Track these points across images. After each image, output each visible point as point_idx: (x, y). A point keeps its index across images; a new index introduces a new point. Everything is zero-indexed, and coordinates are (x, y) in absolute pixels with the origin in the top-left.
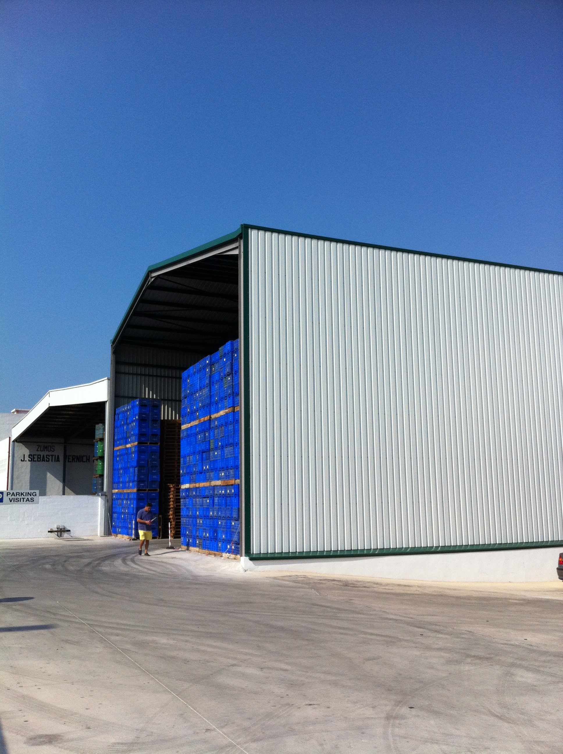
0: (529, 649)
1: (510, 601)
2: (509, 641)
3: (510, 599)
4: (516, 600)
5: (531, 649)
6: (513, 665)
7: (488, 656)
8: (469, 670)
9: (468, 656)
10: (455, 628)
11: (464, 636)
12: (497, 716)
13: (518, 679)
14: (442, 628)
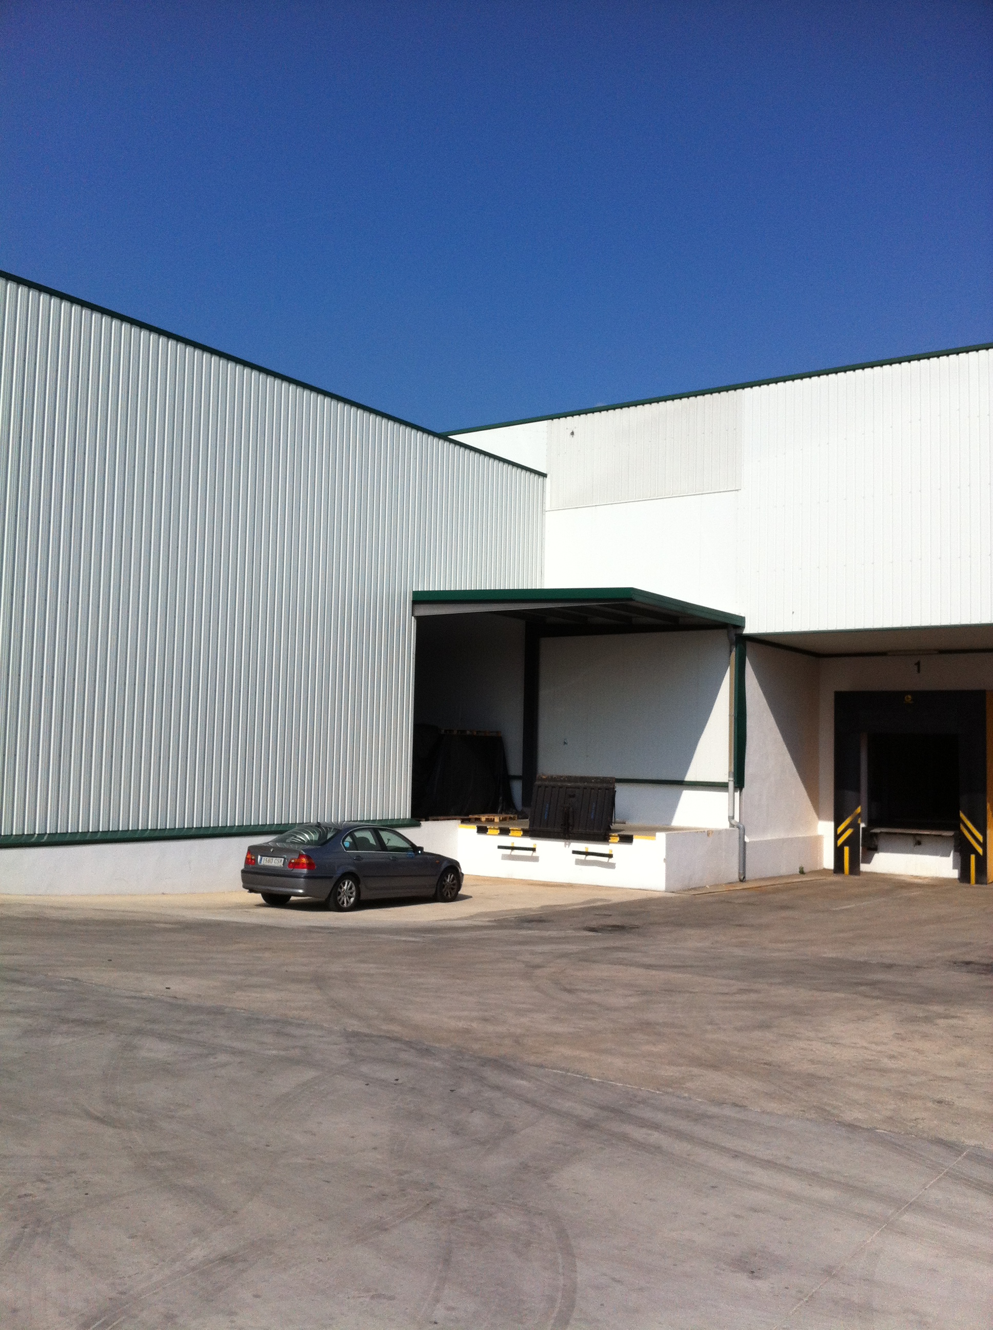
0: (171, 1004)
1: (157, 925)
2: (141, 992)
3: (158, 922)
4: (166, 923)
5: (175, 1004)
6: (139, 1032)
7: (99, 1019)
8: (60, 1045)
9: (64, 1021)
10: (50, 974)
11: (63, 987)
12: (97, 1119)
13: (143, 1054)
14: (26, 975)
